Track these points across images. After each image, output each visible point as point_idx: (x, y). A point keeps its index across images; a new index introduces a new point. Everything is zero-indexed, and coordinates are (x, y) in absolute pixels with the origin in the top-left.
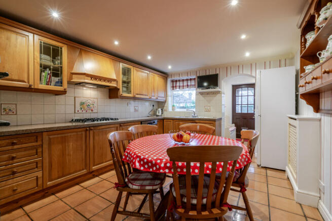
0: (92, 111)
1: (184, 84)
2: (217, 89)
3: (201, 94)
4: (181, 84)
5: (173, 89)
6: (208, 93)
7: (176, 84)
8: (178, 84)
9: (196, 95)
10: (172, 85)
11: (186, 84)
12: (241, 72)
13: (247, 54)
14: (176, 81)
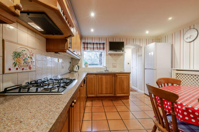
0: (30, 68)
1: (95, 47)
2: (121, 52)
3: (110, 54)
4: (91, 46)
5: (84, 50)
6: (115, 55)
7: (87, 46)
8: (89, 46)
9: (106, 55)
10: (83, 46)
11: (96, 47)
12: (135, 43)
13: (147, 32)
14: (87, 43)
